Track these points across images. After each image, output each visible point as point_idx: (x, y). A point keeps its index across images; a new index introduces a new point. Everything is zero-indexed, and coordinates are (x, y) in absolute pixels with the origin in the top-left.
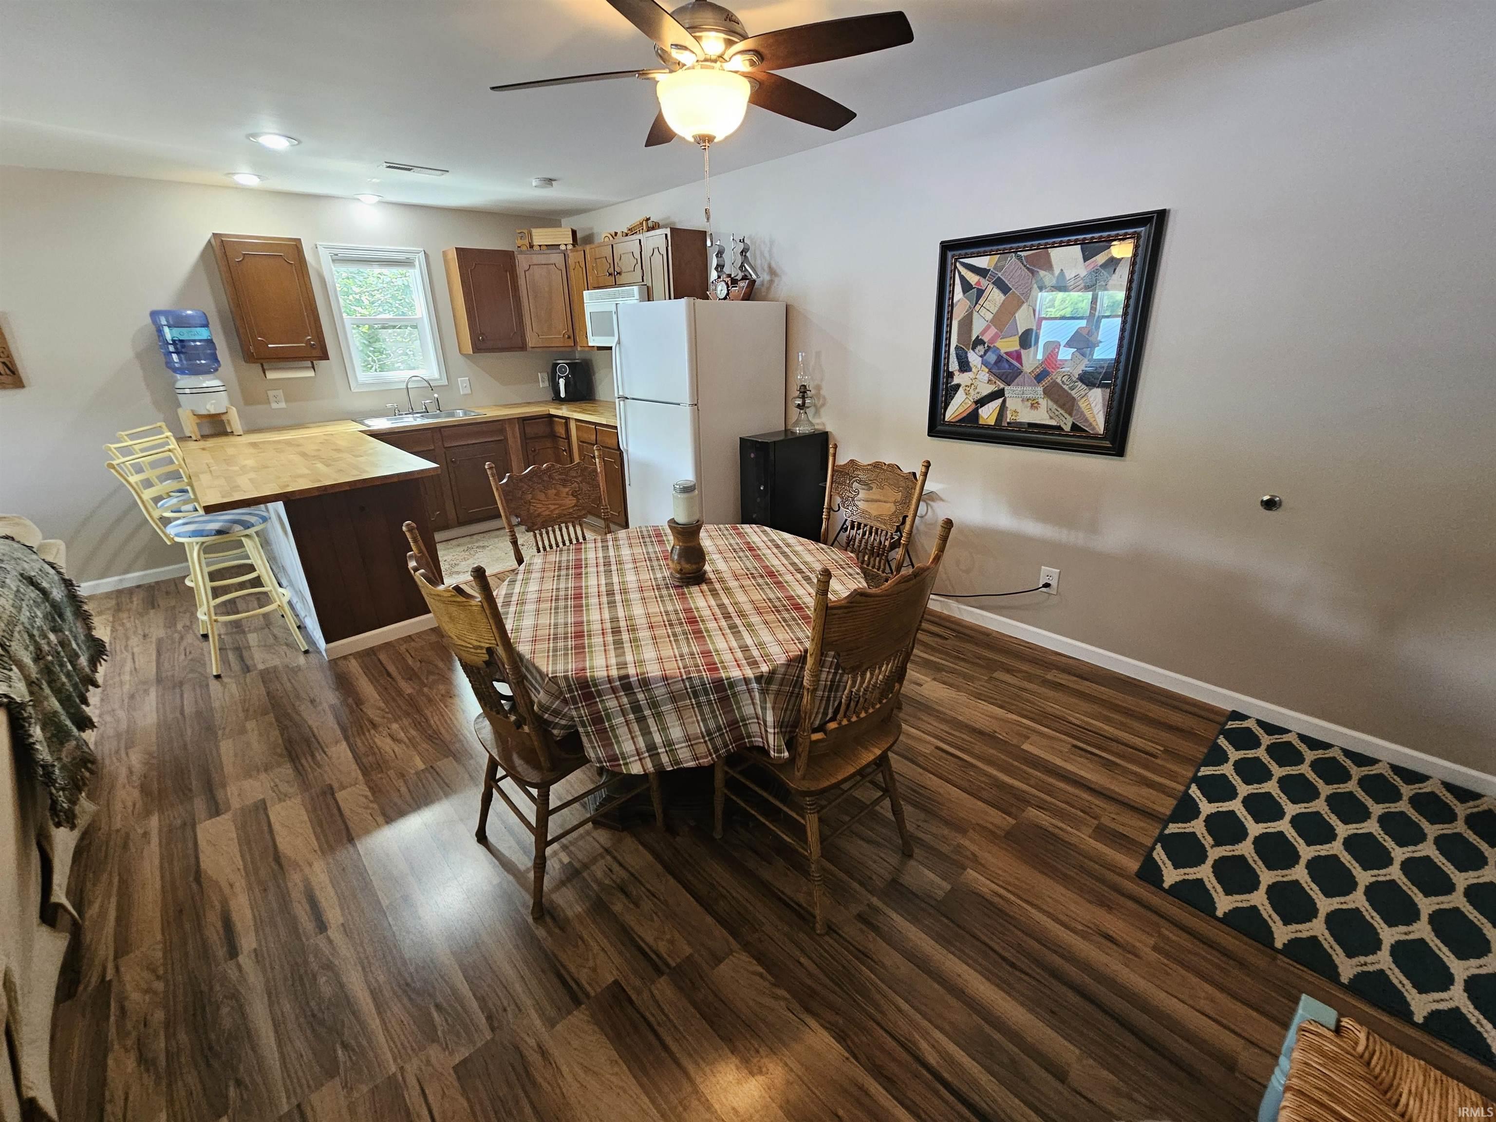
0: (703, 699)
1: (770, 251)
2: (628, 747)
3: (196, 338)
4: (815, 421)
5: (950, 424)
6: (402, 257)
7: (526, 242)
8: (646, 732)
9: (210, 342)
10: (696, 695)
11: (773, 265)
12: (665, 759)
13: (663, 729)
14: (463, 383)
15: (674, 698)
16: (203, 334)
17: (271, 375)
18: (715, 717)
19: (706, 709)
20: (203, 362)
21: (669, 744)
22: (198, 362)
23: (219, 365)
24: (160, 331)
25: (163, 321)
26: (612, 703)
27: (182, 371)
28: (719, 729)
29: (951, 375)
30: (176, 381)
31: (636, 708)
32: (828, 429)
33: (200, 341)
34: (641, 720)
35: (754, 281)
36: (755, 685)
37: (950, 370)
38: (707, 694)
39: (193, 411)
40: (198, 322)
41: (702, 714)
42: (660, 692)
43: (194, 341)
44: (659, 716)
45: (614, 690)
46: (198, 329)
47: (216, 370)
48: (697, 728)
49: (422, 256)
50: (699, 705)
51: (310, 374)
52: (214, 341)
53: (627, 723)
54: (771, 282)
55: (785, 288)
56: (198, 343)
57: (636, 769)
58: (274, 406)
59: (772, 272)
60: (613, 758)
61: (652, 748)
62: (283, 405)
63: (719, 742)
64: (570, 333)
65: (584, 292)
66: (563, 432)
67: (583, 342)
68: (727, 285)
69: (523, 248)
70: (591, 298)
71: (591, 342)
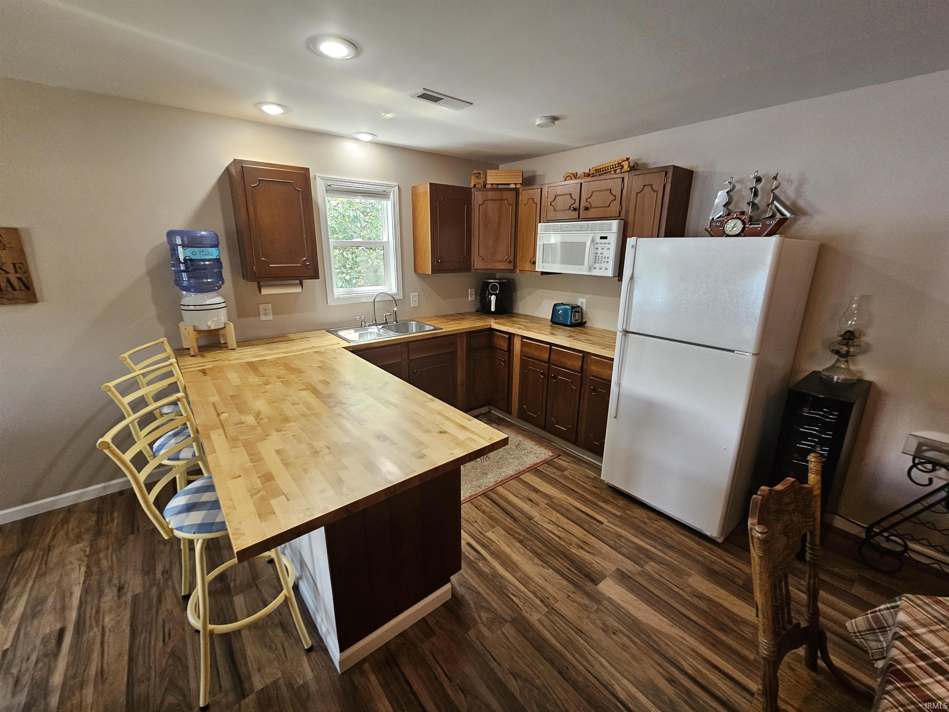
3: (207, 257)
6: (381, 190)
7: (481, 181)
9: (218, 261)
14: (413, 299)
16: (213, 253)
17: (265, 291)
20: (209, 280)
22: (205, 281)
23: (223, 283)
24: (174, 249)
27: (187, 289)
30: (181, 297)
33: (209, 260)
35: (786, 220)
39: (194, 327)
40: (209, 242)
43: (204, 260)
46: (209, 249)
47: (220, 287)
49: (397, 189)
51: (298, 290)
52: (221, 260)
56: (207, 263)
58: (263, 318)
64: (512, 258)
65: (540, 225)
66: (504, 345)
67: (528, 267)
68: (744, 223)
69: (478, 186)
70: (546, 230)
71: (539, 268)
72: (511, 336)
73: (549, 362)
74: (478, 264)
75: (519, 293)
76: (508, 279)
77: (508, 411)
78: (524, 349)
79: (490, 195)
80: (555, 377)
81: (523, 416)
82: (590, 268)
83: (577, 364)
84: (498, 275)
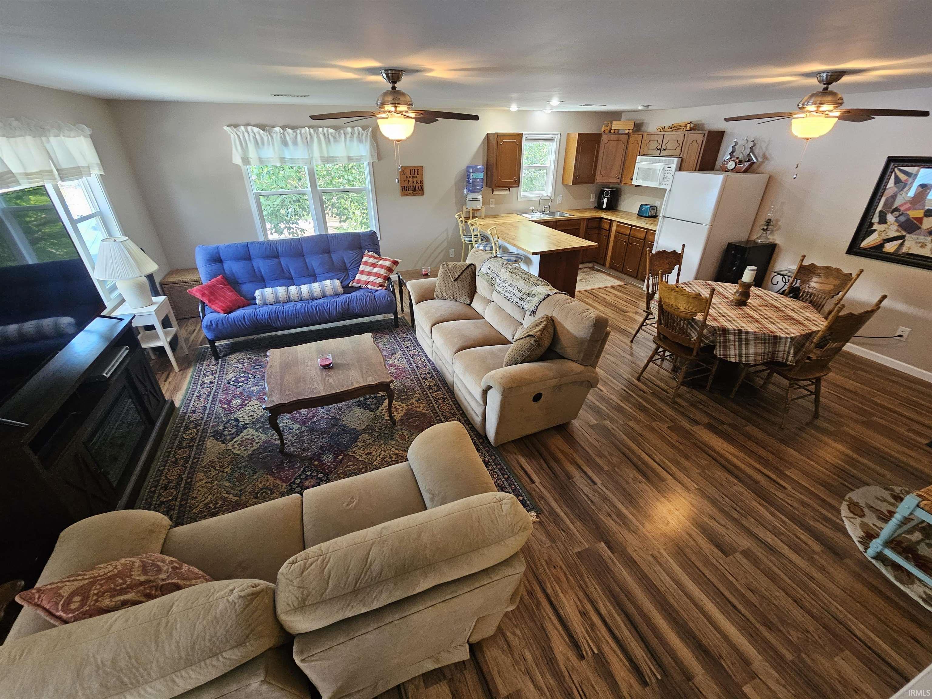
0: (767, 341)
1: (767, 147)
2: (732, 352)
3: (479, 178)
4: (769, 237)
5: (863, 249)
6: (550, 137)
7: (608, 128)
8: (740, 349)
9: (483, 180)
10: (765, 340)
11: (767, 154)
12: (744, 359)
13: (747, 349)
14: (559, 198)
15: (756, 339)
16: (482, 176)
17: (495, 193)
18: (769, 348)
19: (767, 345)
21: (747, 355)
22: (477, 188)
24: (468, 174)
25: (471, 170)
26: (732, 338)
27: (470, 191)
28: (768, 352)
29: (872, 224)
31: (740, 341)
32: (777, 242)
34: (740, 345)
35: (754, 163)
36: (789, 340)
37: (873, 221)
38: (769, 339)
40: (480, 170)
41: (765, 346)
42: (751, 336)
44: (747, 344)
45: (735, 333)
47: (480, 191)
48: (760, 350)
49: (559, 136)
50: (765, 343)
51: (508, 192)
53: (735, 345)
54: (763, 162)
55: (770, 167)
56: (478, 180)
57: (733, 360)
58: (491, 206)
59: (765, 157)
60: (726, 355)
61: (740, 355)
62: (493, 206)
63: (766, 357)
64: (620, 176)
65: (638, 157)
66: (607, 226)
67: (628, 181)
68: (736, 163)
69: (606, 132)
70: (641, 160)
71: (634, 183)
72: (612, 221)
73: (629, 235)
74: (599, 178)
75: (622, 198)
76: (617, 189)
77: (604, 265)
78: (619, 229)
79: (613, 137)
80: (631, 243)
81: (612, 267)
82: (660, 184)
83: (642, 236)
84: (611, 186)
